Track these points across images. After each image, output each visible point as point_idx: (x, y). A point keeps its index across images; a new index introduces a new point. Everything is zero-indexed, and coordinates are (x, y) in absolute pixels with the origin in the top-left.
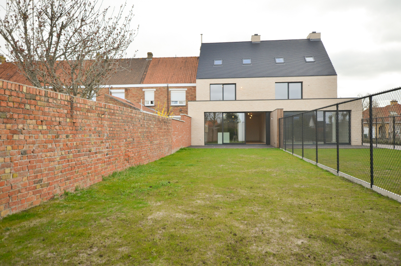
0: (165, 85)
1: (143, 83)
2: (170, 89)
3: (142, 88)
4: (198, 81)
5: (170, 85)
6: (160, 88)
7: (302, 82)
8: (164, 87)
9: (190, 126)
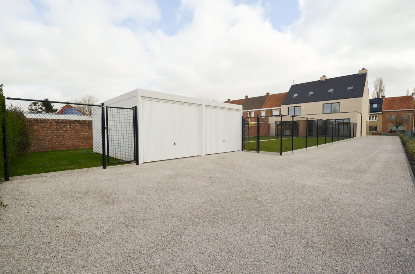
0: (270, 108)
1: (261, 108)
2: (272, 110)
3: (260, 111)
4: (282, 106)
5: (272, 108)
6: (268, 110)
7: (339, 103)
8: (269, 110)
9: (269, 127)
